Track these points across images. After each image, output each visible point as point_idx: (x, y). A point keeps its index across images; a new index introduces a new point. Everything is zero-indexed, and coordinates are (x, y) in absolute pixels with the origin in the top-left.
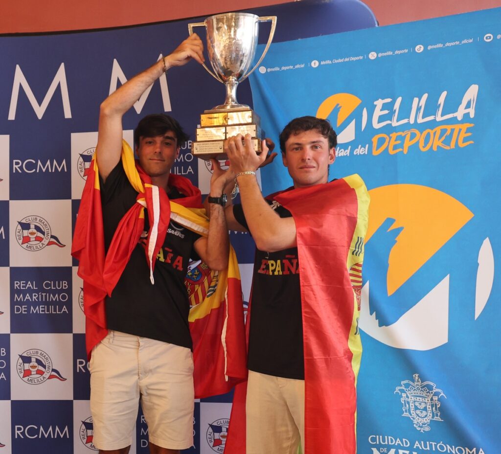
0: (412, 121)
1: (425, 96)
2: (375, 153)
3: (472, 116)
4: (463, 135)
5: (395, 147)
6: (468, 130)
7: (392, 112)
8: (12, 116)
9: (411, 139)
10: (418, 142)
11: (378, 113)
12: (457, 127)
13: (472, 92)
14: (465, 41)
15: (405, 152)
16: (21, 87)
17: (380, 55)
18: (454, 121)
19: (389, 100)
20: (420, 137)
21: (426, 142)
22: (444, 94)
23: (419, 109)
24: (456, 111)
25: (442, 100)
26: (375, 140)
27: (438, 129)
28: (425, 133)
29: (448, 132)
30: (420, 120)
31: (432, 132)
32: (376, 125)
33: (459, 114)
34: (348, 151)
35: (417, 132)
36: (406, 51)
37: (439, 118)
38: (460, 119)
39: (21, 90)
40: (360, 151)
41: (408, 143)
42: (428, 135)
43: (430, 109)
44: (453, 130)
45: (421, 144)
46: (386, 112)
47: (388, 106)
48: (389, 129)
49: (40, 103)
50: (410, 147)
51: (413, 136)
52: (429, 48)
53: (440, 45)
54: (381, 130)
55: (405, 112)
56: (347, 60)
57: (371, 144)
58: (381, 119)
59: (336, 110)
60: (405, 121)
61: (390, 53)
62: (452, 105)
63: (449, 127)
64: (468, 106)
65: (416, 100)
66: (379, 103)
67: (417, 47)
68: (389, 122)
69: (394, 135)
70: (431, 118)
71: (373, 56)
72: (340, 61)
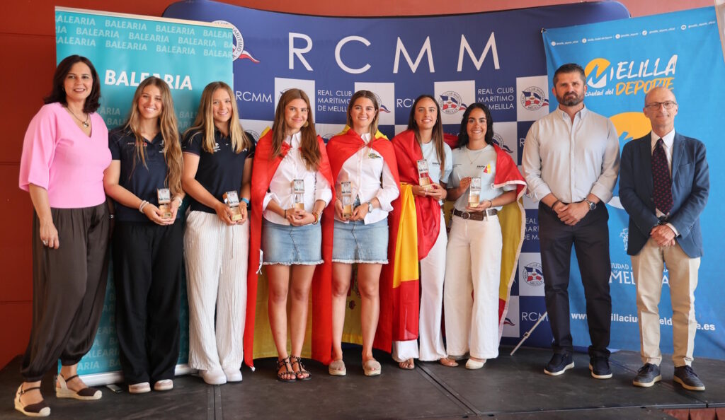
0: (640, 76)
1: (648, 61)
2: (618, 94)
3: (674, 73)
4: (668, 84)
5: (629, 90)
6: (671, 81)
7: (628, 70)
8: (396, 71)
9: (639, 86)
10: (643, 88)
11: (620, 70)
12: (665, 79)
13: (674, 59)
14: (671, 29)
15: (635, 93)
16: (401, 52)
17: (622, 36)
18: (663, 76)
19: (626, 63)
20: (644, 86)
21: (648, 88)
22: (658, 60)
23: (644, 68)
24: (664, 70)
25: (657, 63)
26: (618, 86)
27: (655, 81)
28: (647, 83)
29: (660, 83)
30: (645, 75)
31: (651, 82)
32: (619, 77)
33: (666, 72)
34: (602, 93)
35: (642, 82)
36: (637, 34)
37: (655, 74)
38: (667, 74)
39: (401, 54)
40: (609, 92)
41: (637, 88)
42: (649, 84)
43: (650, 69)
44: (663, 81)
45: (645, 88)
46: (624, 70)
47: (626, 66)
48: (625, 80)
49: (414, 62)
50: (638, 91)
51: (640, 84)
52: (650, 32)
53: (656, 31)
54: (621, 80)
55: (636, 70)
56: (603, 38)
57: (615, 88)
58: (622, 74)
59: (596, 68)
60: (636, 75)
61: (627, 35)
62: (662, 67)
63: (661, 79)
64: (671, 67)
65: (642, 63)
66: (621, 64)
67: (644, 32)
68: (626, 76)
69: (629, 83)
70: (651, 74)
71: (618, 36)
72: (599, 39)
